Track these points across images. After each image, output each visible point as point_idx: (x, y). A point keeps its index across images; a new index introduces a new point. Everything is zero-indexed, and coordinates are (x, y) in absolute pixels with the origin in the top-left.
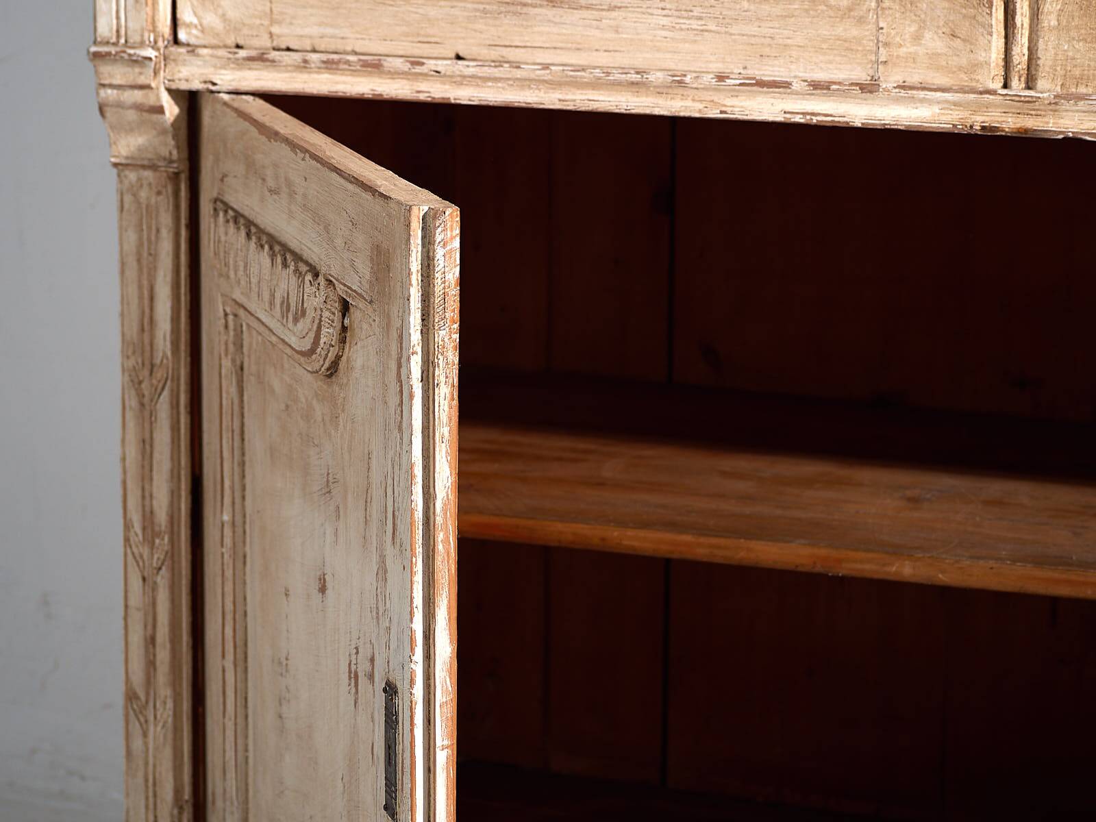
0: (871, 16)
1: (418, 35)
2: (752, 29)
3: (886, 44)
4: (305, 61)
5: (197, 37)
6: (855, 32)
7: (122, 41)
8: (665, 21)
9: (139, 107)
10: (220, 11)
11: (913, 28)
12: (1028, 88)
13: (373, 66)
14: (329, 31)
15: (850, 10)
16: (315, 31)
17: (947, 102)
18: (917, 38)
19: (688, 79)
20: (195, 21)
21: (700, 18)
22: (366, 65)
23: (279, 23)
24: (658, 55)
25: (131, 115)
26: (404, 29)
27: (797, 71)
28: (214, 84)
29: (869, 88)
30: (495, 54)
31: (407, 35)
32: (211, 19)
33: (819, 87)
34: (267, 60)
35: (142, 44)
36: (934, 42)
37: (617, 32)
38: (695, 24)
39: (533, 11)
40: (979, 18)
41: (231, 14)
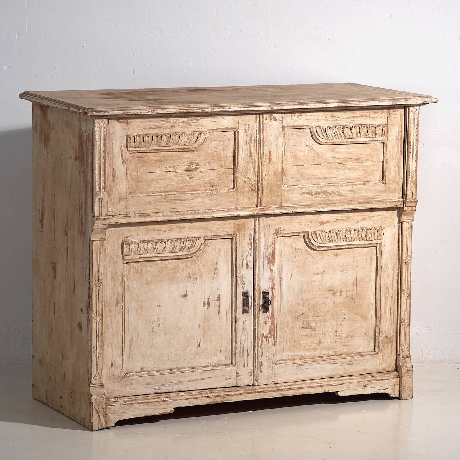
0: (236, 196)
1: (155, 208)
2: (215, 201)
3: (238, 201)
4: (136, 216)
5: (112, 214)
6: (233, 200)
7: (101, 216)
8: (200, 201)
9: (102, 229)
10: (116, 208)
11: (242, 198)
12: (261, 206)
13: (149, 215)
14: (138, 210)
15: (232, 196)
16: (135, 210)
17: (250, 210)
18: (243, 199)
19: (207, 211)
20: (111, 210)
21: (207, 200)
22: (148, 215)
23: (128, 209)
24: (199, 207)
25: (99, 230)
26: (152, 208)
27: (225, 208)
28: (117, 222)
29: (237, 209)
30: (169, 210)
31: (153, 209)
32: (115, 210)
33: (229, 210)
34: (128, 216)
35: (105, 216)
36: (246, 200)
37: (192, 204)
38: (205, 201)
39: (176, 202)
40: (253, 195)
41: (118, 208)
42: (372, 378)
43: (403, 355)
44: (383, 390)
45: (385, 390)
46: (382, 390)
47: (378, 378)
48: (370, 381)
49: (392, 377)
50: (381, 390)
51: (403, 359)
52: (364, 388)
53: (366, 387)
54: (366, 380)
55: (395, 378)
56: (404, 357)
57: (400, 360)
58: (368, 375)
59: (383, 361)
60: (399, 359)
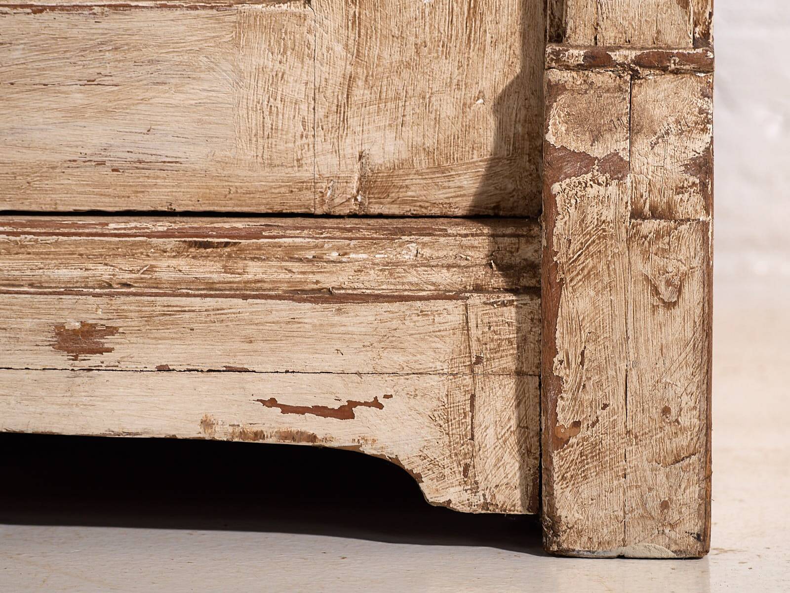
42: (182, 263)
43: (609, 36)
44: (321, 411)
45: (346, 412)
46: (301, 410)
47: (254, 270)
48: (157, 288)
49: (444, 278)
50: (286, 409)
51: (603, 78)
52: (62, 360)
53: (95, 360)
54: (103, 272)
55: (478, 289)
56: (617, 56)
57: (557, 89)
58: (148, 224)
59: (360, 92)
60: (556, 75)
